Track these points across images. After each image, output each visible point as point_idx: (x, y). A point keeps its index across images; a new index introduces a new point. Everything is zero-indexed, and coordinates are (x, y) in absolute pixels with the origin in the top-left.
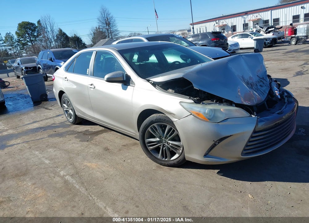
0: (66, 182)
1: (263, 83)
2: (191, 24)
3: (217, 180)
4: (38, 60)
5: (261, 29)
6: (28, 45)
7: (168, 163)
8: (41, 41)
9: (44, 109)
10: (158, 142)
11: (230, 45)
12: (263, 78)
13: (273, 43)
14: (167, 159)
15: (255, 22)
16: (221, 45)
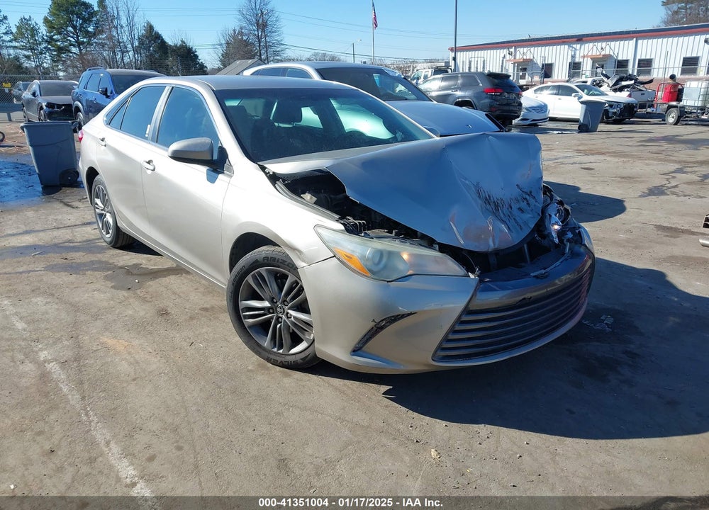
0: (44, 377)
1: (528, 204)
2: (452, 50)
3: (379, 408)
4: (77, 90)
5: (605, 80)
6: (72, 53)
7: (283, 360)
8: (103, 45)
9: (61, 205)
10: (267, 310)
11: (526, 109)
12: (531, 192)
13: (626, 114)
14: (281, 351)
15: (596, 62)
16: (505, 105)
